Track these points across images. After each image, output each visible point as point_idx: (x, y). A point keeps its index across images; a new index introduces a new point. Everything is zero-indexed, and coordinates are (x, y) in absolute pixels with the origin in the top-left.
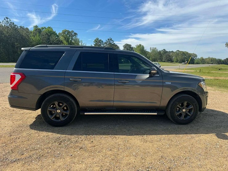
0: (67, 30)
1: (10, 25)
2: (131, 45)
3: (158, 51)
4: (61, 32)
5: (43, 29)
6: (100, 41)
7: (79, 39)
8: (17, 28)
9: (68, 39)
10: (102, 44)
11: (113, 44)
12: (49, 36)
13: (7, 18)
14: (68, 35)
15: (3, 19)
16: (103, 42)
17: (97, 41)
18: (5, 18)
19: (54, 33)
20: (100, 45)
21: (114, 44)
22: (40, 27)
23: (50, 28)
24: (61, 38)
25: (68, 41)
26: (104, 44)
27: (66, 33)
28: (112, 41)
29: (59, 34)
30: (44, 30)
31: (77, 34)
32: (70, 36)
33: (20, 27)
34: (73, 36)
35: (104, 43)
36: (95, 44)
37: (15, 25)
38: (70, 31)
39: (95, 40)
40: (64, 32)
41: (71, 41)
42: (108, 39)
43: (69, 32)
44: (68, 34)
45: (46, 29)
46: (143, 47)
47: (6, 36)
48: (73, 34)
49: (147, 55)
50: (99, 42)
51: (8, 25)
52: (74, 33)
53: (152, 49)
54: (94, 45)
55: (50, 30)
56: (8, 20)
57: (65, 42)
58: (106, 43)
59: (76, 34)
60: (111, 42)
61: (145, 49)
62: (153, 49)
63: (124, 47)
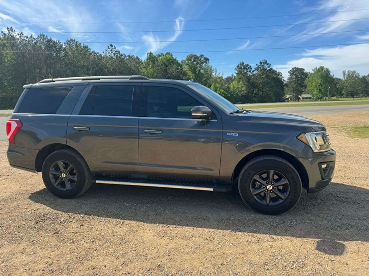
0: (194, 54)
1: (115, 54)
2: (304, 69)
3: (361, 77)
4: (185, 59)
5: (159, 56)
6: (247, 67)
7: (211, 67)
8: (123, 59)
9: (195, 68)
10: (250, 71)
11: (269, 70)
12: (167, 66)
13: (111, 46)
14: (195, 63)
15: (107, 48)
16: (251, 69)
17: (241, 68)
18: (109, 46)
19: (174, 61)
20: (246, 73)
21: (271, 69)
22: (155, 54)
23: (169, 54)
24: (186, 68)
25: (194, 72)
26: (254, 71)
27: (192, 60)
28: (267, 64)
29: (182, 61)
30: (160, 58)
31: (209, 60)
32: (197, 63)
33: (128, 56)
34: (203, 63)
35: (253, 69)
36: (237, 72)
37: (121, 55)
38: (198, 55)
39: (238, 66)
40: (189, 59)
41: (199, 70)
42: (261, 63)
43: (196, 58)
44: (194, 61)
45: (163, 55)
46: (328, 71)
47: (110, 70)
48: (202, 59)
49: (337, 85)
50: (244, 69)
51: (113, 55)
52: (205, 59)
53: (347, 73)
54: (237, 74)
55: (169, 56)
56: (113, 47)
57: (190, 73)
58: (257, 69)
59: (207, 60)
60: (266, 66)
61: (332, 74)
62: (349, 75)
63: (290, 73)
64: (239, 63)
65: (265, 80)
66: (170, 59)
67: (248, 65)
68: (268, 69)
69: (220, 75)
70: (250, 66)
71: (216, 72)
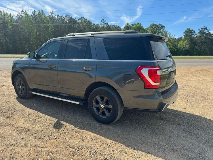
4: (149, 27)
6: (192, 32)
7: (167, 31)
10: (194, 34)
13: (103, 20)
14: (155, 29)
16: (195, 33)
17: (188, 32)
18: (102, 20)
19: (141, 28)
20: (191, 36)
21: (210, 33)
22: (130, 24)
23: (139, 24)
27: (154, 27)
28: (207, 29)
29: (146, 28)
30: (133, 26)
32: (157, 29)
33: (114, 26)
34: (161, 29)
37: (109, 25)
38: (158, 24)
39: (186, 31)
40: (151, 27)
42: (202, 28)
43: (156, 26)
45: (135, 25)
48: (160, 27)
50: (190, 33)
51: (104, 25)
54: (185, 36)
56: (104, 21)
58: (199, 33)
59: (163, 27)
60: (206, 31)
64: (187, 29)
65: (204, 40)
66: (139, 27)
67: (192, 30)
68: (207, 33)
69: (173, 37)
70: (194, 31)
71: (170, 35)
